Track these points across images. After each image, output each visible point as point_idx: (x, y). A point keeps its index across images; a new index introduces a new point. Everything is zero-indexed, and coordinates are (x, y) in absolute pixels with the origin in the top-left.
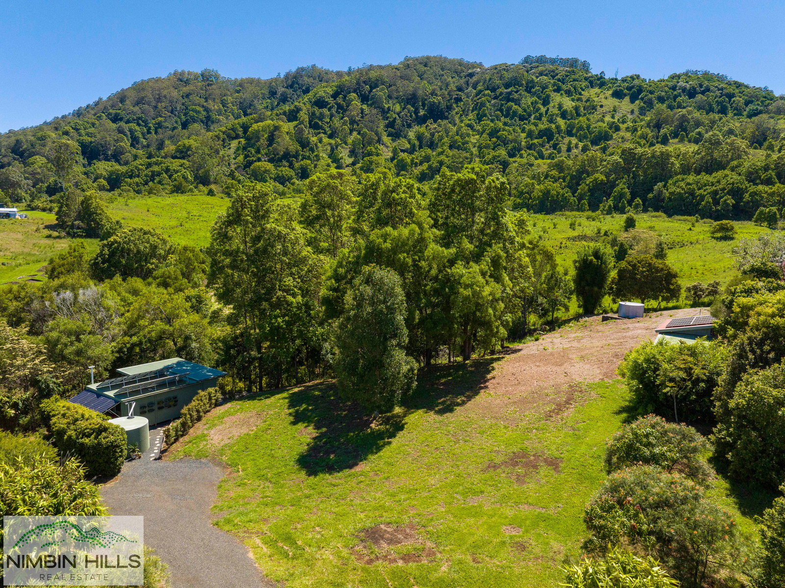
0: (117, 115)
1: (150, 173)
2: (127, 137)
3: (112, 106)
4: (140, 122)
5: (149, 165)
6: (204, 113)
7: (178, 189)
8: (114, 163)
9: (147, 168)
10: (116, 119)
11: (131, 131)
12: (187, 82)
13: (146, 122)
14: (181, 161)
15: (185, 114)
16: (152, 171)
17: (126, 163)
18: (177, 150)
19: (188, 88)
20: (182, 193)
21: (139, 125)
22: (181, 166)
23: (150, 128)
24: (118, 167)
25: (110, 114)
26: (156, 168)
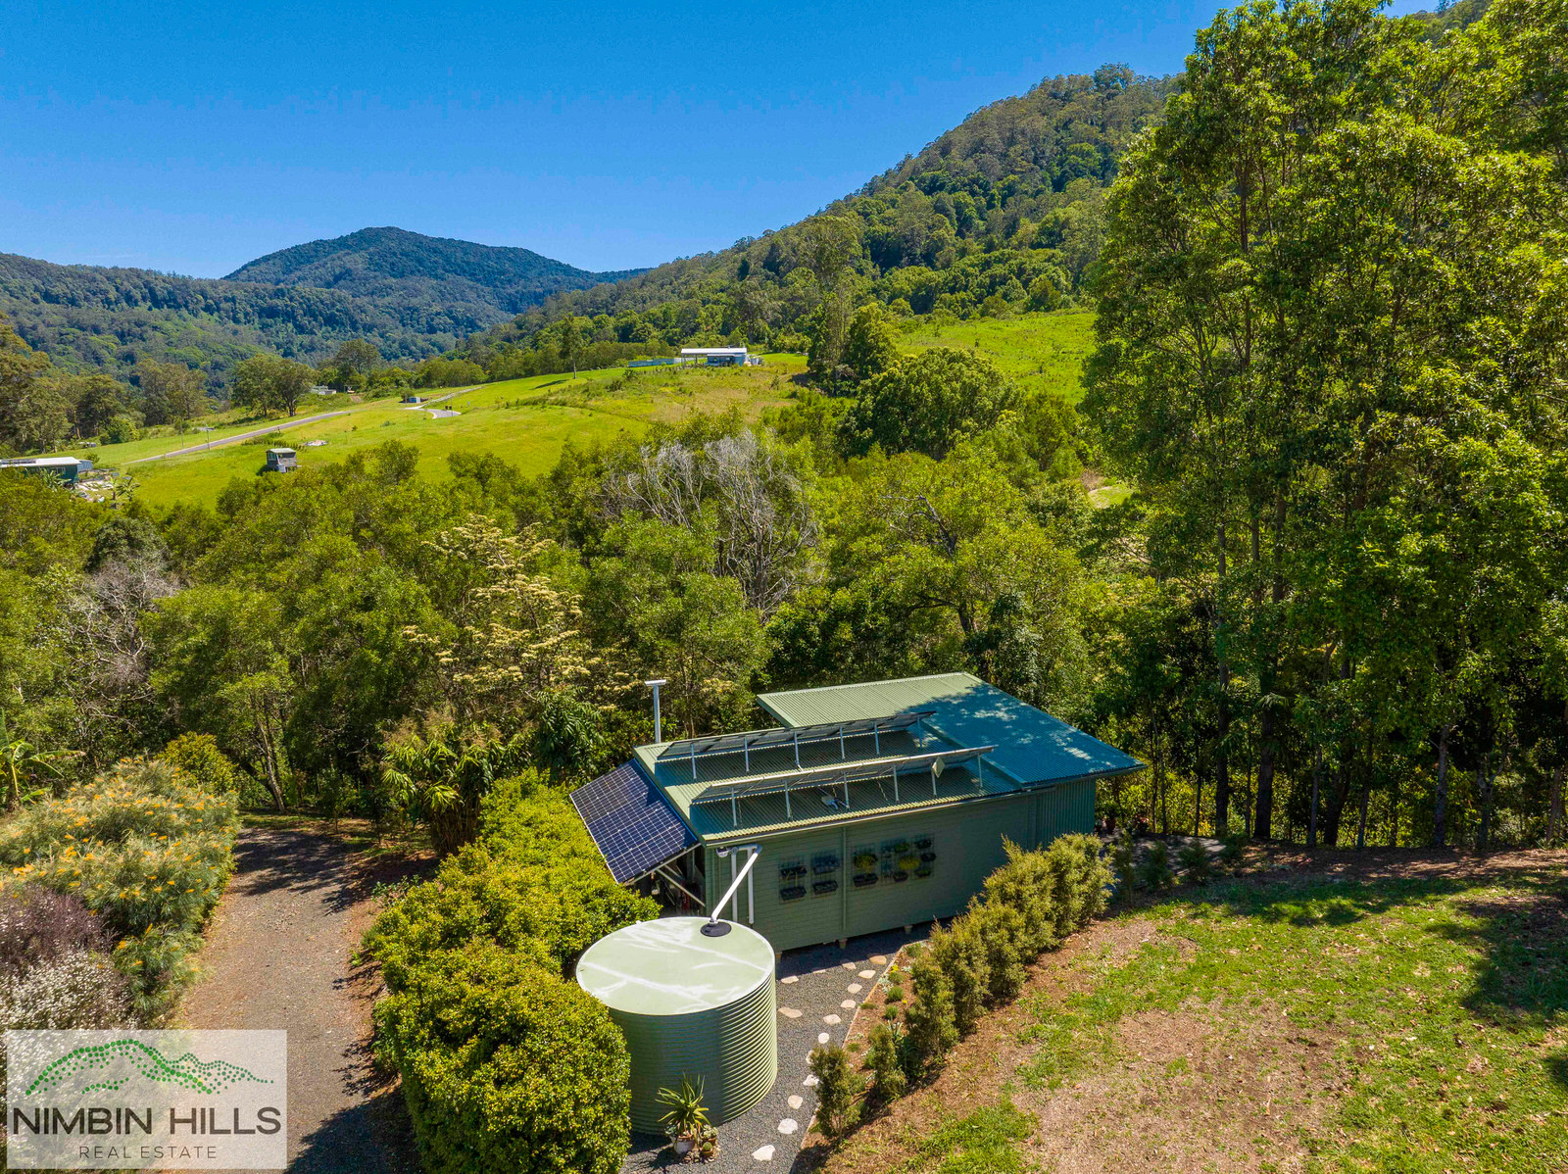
0: (934, 180)
1: (988, 280)
2: (950, 218)
3: (928, 165)
4: (976, 188)
5: (987, 264)
6: (1099, 156)
7: (1040, 303)
8: (924, 268)
9: (981, 272)
10: (932, 187)
11: (959, 207)
12: (1067, 98)
13: (985, 188)
14: (1049, 251)
15: (1061, 164)
16: (991, 276)
17: (947, 265)
18: (1042, 232)
19: (1068, 108)
20: (1047, 310)
21: (973, 193)
22: (1048, 260)
23: (993, 196)
24: (931, 274)
25: (922, 180)
26: (999, 270)
